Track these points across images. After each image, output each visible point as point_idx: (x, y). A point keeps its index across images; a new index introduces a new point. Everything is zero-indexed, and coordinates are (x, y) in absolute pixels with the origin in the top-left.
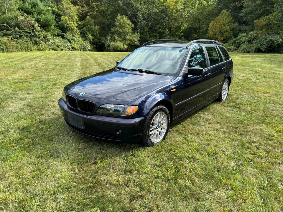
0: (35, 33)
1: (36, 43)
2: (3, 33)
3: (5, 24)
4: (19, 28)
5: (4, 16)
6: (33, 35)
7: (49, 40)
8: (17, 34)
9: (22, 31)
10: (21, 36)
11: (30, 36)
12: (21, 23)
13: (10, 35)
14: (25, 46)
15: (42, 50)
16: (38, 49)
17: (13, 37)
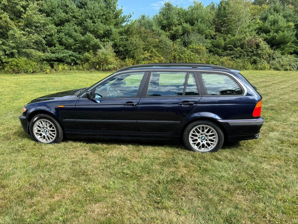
0: (257, 52)
1: (255, 62)
2: (227, 53)
3: (230, 45)
4: (242, 48)
5: (232, 38)
6: (255, 54)
7: (275, 59)
8: (238, 54)
9: (244, 51)
10: (240, 55)
11: (252, 55)
12: (246, 43)
13: (232, 55)
14: (241, 64)
15: (259, 70)
16: (255, 68)
17: (233, 57)
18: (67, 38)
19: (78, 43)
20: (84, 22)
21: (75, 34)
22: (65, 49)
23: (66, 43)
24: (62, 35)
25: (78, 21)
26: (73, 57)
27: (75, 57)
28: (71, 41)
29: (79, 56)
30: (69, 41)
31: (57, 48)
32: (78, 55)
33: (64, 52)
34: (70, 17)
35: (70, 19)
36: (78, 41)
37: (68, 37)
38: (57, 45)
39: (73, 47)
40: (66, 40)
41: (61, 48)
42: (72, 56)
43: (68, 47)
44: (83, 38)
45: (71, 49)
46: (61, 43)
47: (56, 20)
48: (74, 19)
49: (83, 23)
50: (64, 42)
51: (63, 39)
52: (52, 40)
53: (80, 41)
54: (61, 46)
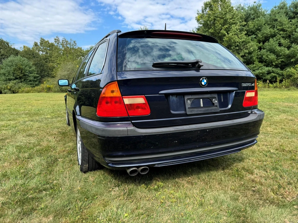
18: (268, 55)
19: (282, 58)
20: (294, 33)
21: (278, 48)
22: (264, 65)
23: (267, 59)
24: (263, 51)
25: (286, 34)
26: (275, 73)
27: (278, 74)
28: (272, 57)
29: (282, 73)
30: (270, 57)
31: (255, 65)
32: (280, 71)
33: (262, 69)
34: (277, 31)
35: (277, 33)
36: (281, 56)
37: (269, 53)
38: (257, 63)
39: (274, 64)
40: (267, 57)
41: (260, 64)
42: (273, 72)
43: (268, 64)
44: (287, 52)
45: (273, 65)
46: (261, 60)
47: (260, 37)
48: (281, 32)
49: (293, 35)
50: (264, 59)
51: (264, 56)
52: (251, 58)
53: (284, 55)
54: (260, 63)
